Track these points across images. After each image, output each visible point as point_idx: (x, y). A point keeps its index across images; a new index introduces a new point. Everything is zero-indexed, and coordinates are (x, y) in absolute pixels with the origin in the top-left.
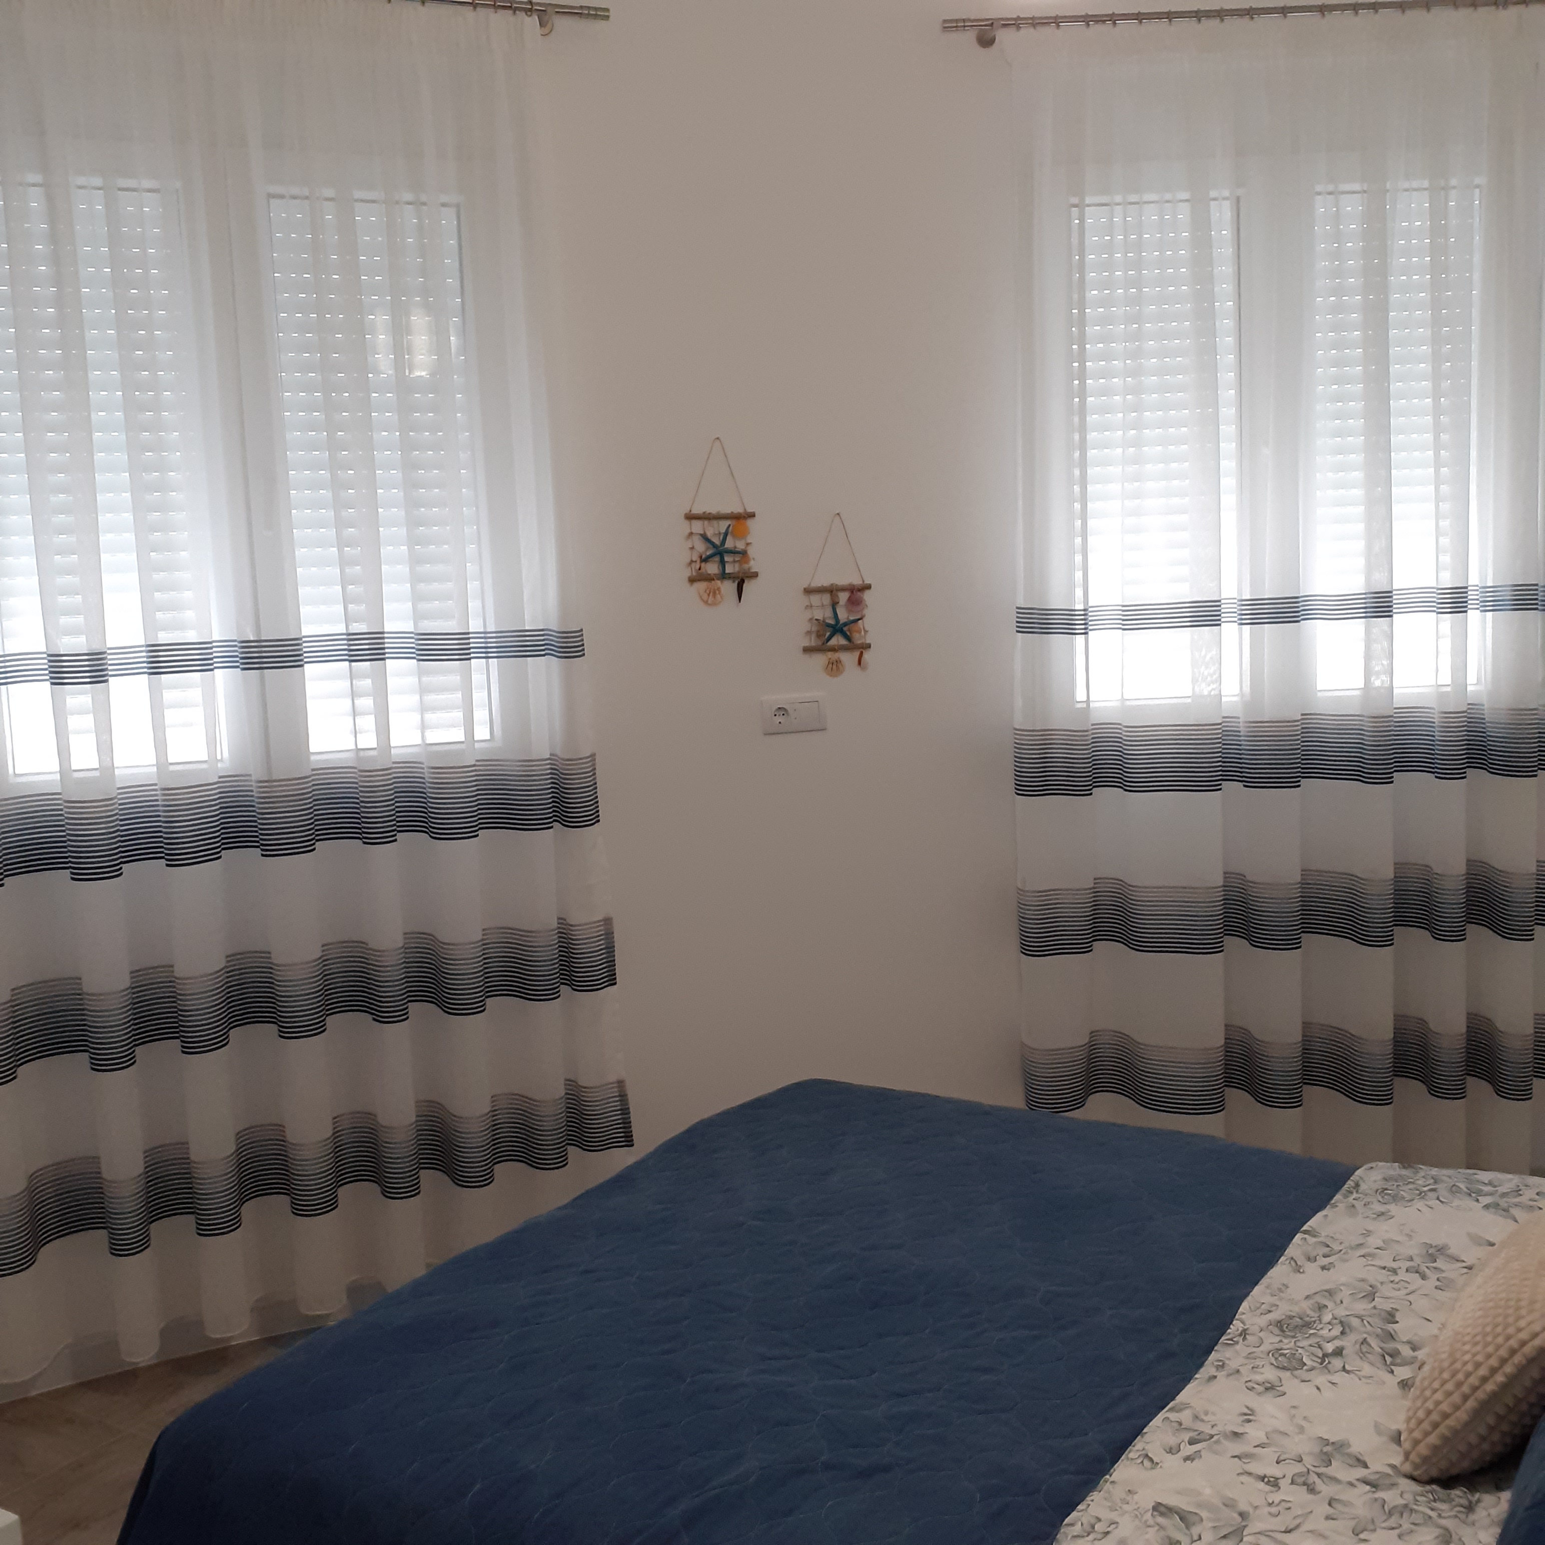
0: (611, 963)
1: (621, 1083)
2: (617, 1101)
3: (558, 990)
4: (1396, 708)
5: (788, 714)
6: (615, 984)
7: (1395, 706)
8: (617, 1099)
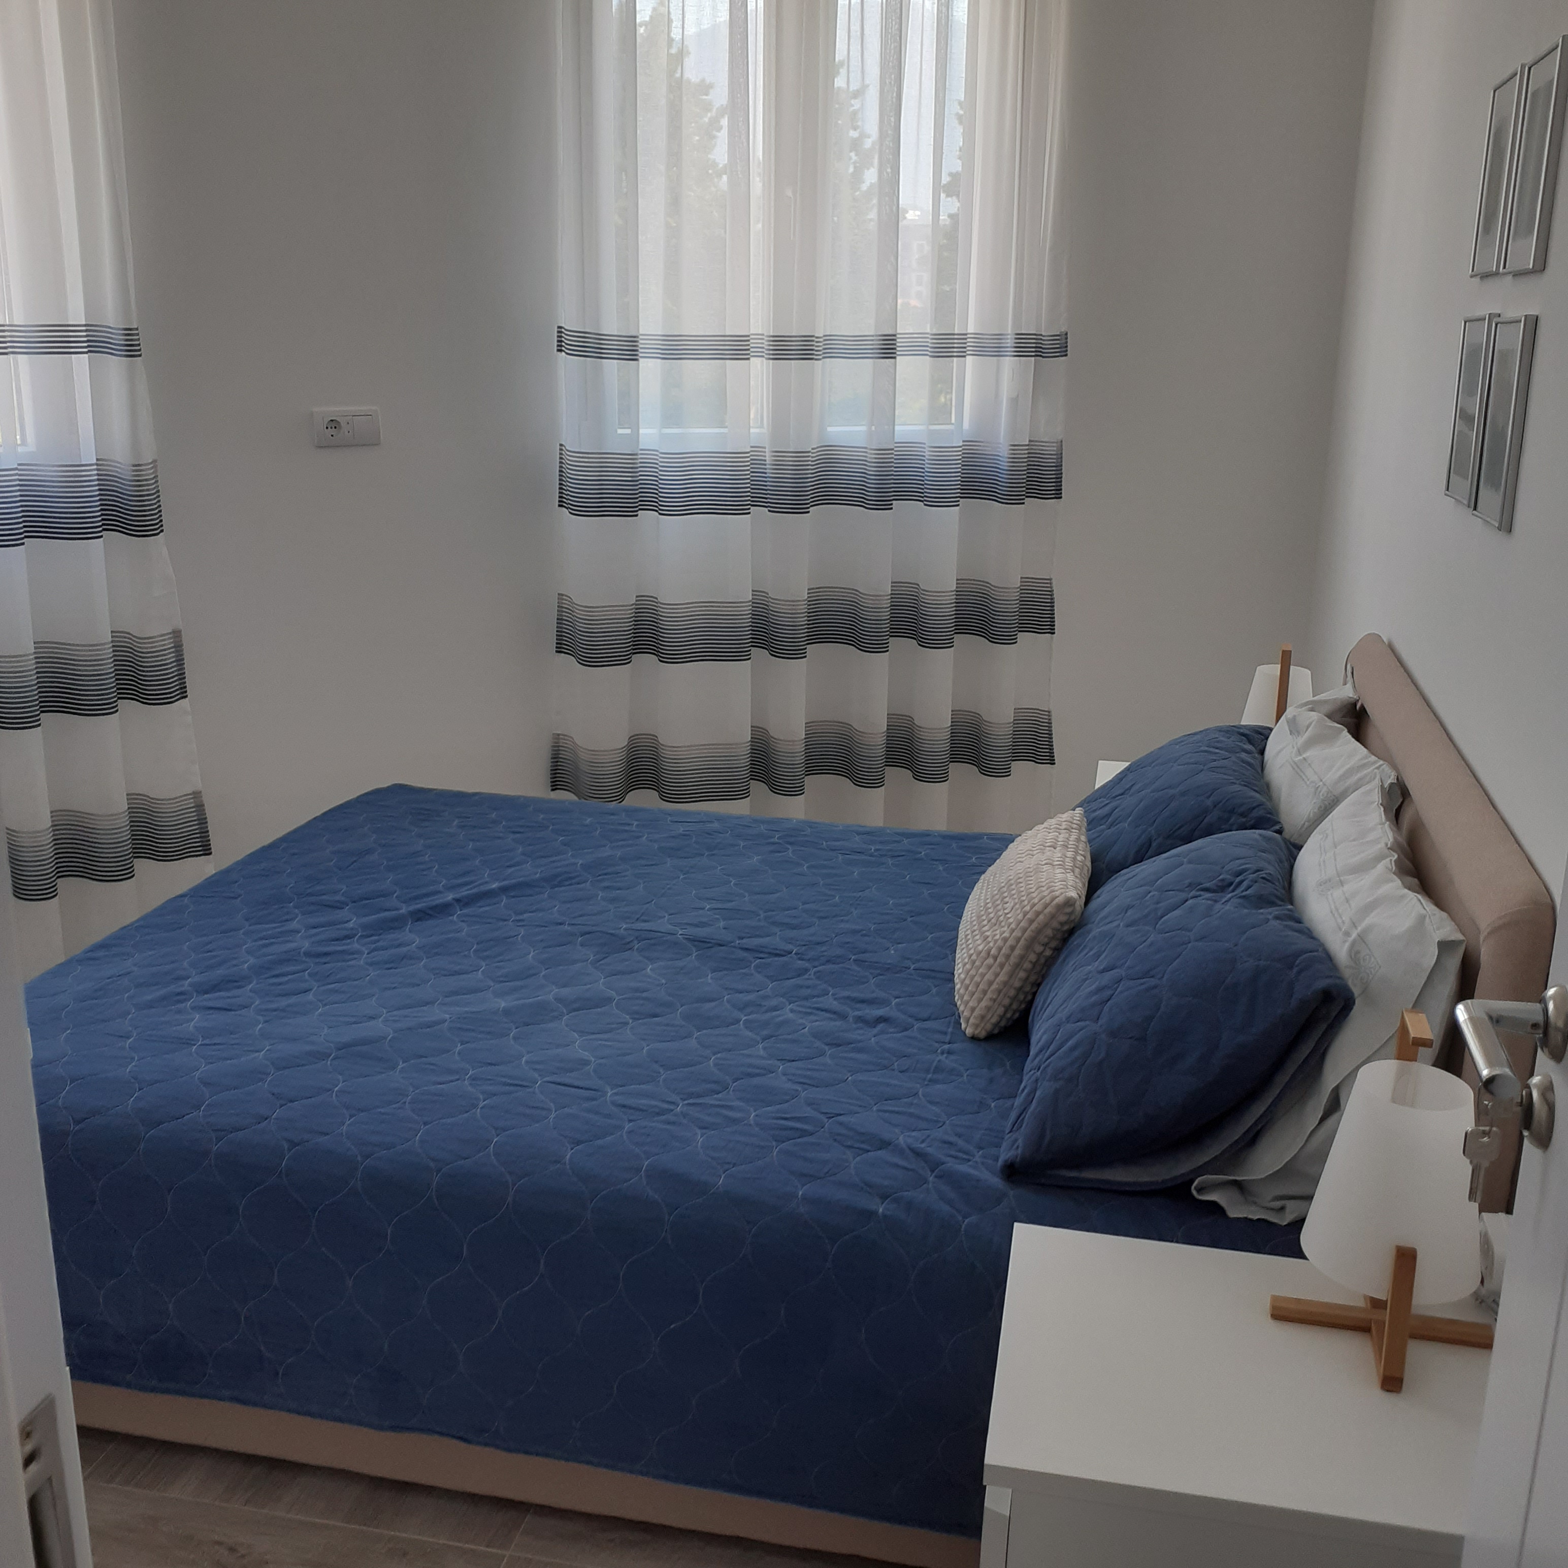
0: (182, 676)
1: (197, 795)
2: (193, 812)
3: (115, 704)
4: (896, 443)
5: (340, 427)
6: (186, 697)
7: (896, 441)
8: (194, 809)
